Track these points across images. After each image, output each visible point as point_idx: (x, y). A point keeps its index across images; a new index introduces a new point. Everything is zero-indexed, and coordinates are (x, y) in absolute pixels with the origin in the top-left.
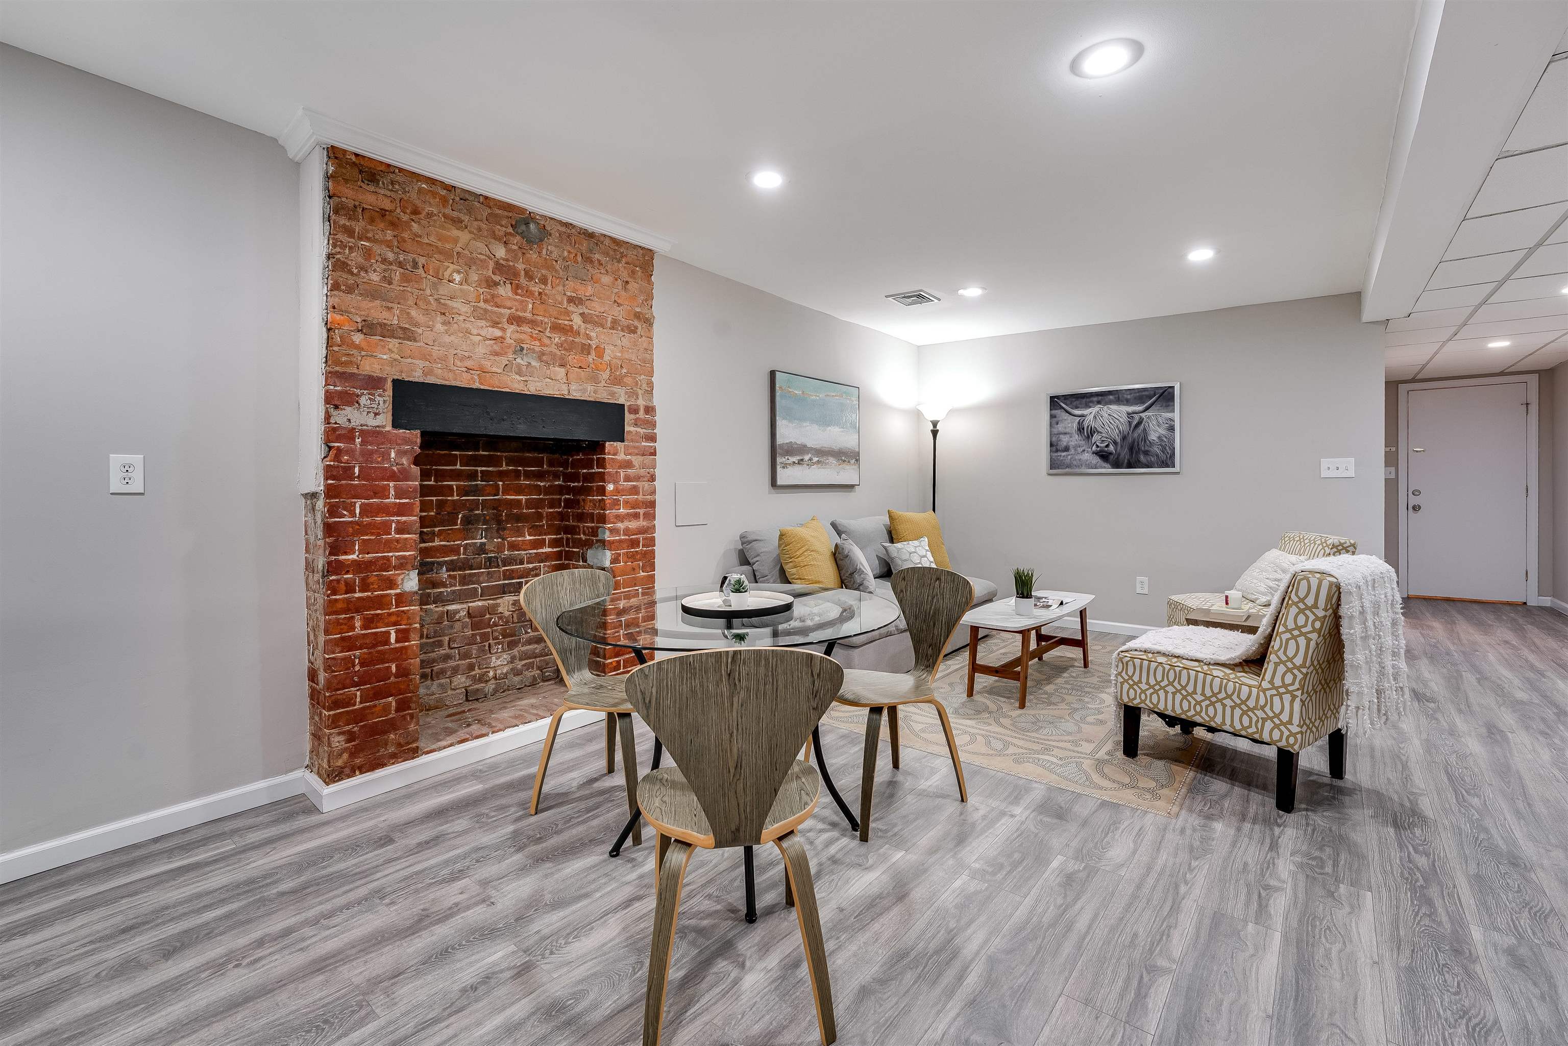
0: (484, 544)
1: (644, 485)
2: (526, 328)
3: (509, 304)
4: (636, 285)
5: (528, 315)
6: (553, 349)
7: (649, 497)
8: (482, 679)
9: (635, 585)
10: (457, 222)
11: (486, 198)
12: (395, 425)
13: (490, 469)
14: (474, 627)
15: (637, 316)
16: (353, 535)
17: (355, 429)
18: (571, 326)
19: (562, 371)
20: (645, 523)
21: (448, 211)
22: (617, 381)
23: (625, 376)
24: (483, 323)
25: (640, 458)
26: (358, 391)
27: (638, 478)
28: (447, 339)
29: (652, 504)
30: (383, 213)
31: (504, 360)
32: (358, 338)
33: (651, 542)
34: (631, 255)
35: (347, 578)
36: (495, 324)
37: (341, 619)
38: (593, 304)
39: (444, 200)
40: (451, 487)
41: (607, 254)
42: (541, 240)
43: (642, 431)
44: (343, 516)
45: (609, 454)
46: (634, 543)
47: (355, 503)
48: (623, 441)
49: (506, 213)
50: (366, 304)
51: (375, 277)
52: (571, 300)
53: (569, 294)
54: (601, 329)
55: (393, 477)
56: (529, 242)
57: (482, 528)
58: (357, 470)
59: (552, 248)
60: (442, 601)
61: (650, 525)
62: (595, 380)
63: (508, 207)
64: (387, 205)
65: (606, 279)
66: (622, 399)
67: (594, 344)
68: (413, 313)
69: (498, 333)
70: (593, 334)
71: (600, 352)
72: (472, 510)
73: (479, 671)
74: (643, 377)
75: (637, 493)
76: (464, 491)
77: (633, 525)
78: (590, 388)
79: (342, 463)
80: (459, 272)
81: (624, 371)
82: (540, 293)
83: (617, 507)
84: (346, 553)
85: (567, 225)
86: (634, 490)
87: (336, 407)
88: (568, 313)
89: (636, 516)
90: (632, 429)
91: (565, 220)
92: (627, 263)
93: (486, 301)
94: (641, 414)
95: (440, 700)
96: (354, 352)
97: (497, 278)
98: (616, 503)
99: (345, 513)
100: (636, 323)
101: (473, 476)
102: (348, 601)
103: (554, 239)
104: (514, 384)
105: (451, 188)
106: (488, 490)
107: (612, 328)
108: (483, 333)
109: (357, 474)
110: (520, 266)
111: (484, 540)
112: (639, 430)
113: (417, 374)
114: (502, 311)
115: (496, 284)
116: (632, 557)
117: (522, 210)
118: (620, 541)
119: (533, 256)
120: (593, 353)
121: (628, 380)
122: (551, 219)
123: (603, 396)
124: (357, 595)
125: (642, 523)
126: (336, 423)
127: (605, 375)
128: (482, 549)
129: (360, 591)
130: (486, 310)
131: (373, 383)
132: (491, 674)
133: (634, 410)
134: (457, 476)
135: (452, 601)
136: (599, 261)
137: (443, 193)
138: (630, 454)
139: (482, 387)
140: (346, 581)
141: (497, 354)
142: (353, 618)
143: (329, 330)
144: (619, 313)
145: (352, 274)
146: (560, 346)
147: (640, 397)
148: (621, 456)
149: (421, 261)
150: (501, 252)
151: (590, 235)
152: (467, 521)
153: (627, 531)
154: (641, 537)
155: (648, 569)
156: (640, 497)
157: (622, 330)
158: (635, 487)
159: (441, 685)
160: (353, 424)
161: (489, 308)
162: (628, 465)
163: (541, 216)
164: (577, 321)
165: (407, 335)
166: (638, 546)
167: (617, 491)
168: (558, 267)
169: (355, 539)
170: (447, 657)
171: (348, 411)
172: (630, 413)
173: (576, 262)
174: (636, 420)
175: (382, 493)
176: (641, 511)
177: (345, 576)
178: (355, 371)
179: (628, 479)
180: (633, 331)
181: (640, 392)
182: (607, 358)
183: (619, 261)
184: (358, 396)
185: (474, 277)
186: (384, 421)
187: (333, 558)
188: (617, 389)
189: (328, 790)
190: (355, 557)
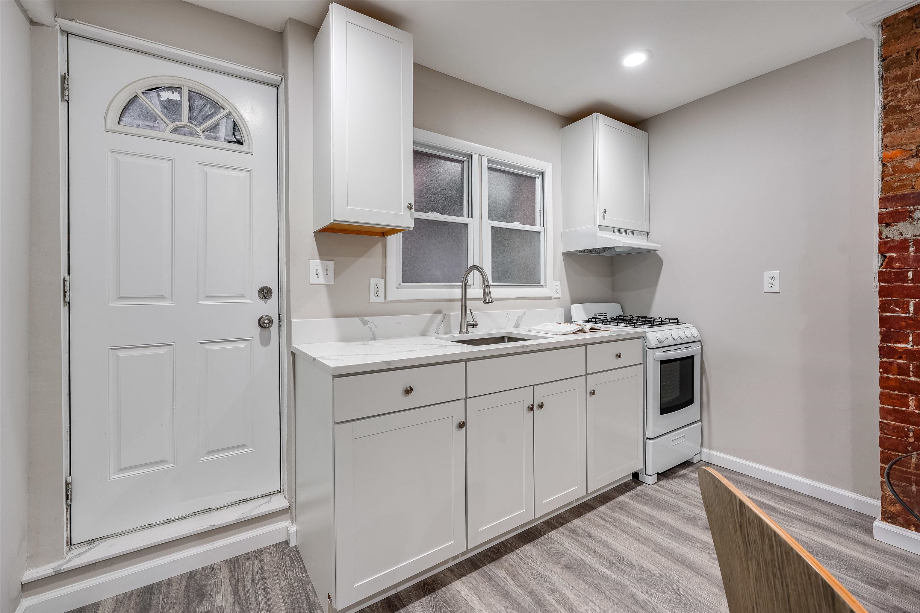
16: (906, 328)
17: (908, 240)
26: (912, 208)
32: (912, 163)
35: (900, 363)
37: (893, 394)
44: (896, 312)
47: (908, 302)
58: (910, 274)
79: (893, 269)
84: (898, 342)
87: (888, 225)
96: (909, 176)
99: (897, 309)
102: (901, 381)
109: (911, 277)
124: (911, 379)
126: (887, 238)
129: (914, 376)
140: (899, 365)
142: (907, 397)
143: (884, 165)
160: (905, 236)
169: (909, 331)
171: (900, 226)
177: (898, 361)
178: (908, 191)
184: (911, 212)
187: (885, 344)
189: (878, 524)
190: (909, 346)
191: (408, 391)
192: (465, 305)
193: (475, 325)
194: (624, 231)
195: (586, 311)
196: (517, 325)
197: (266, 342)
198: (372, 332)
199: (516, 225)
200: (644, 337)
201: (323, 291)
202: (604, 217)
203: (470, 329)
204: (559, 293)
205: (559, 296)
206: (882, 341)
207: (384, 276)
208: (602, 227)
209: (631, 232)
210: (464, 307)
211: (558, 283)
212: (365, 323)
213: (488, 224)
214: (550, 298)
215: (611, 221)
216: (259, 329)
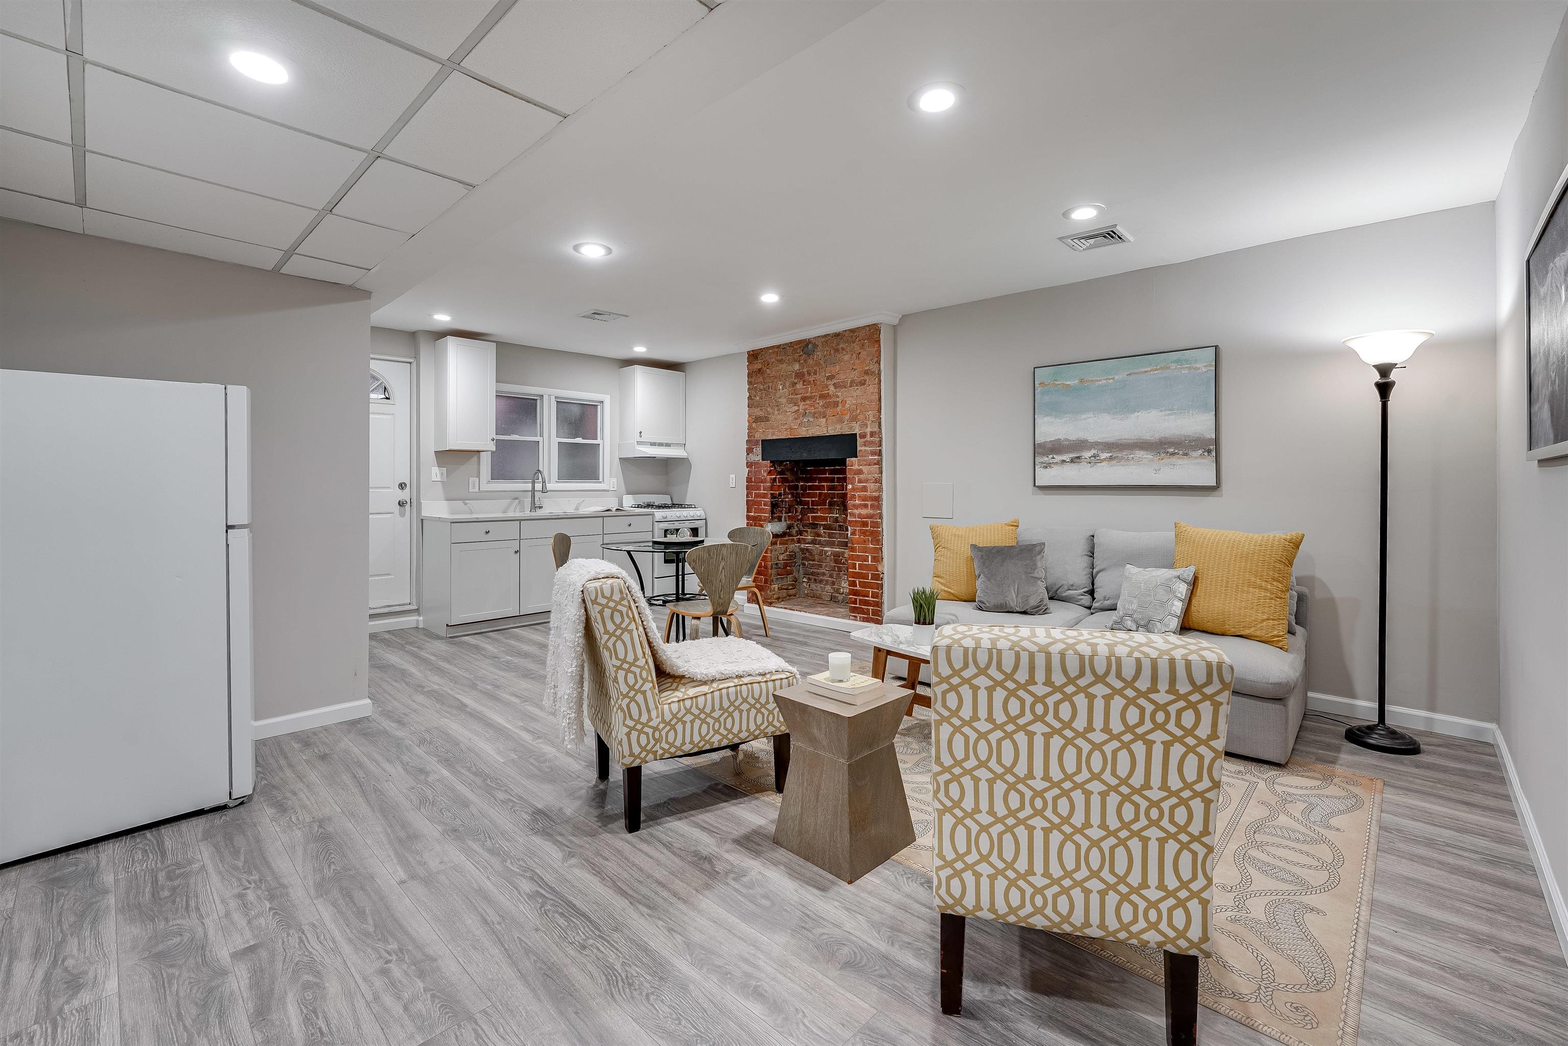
0: (837, 517)
1: (871, 486)
2: (808, 402)
3: (800, 392)
4: (865, 353)
5: (809, 394)
6: (820, 409)
7: (874, 494)
8: (837, 591)
9: (866, 552)
10: (781, 361)
11: (791, 343)
12: (763, 460)
13: (841, 476)
14: (836, 561)
15: (866, 373)
16: (752, 505)
17: (753, 462)
18: (828, 393)
19: (824, 420)
20: (871, 512)
21: (779, 358)
22: (854, 419)
23: (859, 415)
24: (791, 405)
25: (868, 467)
26: (754, 447)
27: (866, 481)
28: (779, 417)
29: (878, 499)
30: (760, 370)
31: (799, 421)
32: (754, 425)
33: (877, 525)
34: (862, 334)
36: (796, 404)
38: (840, 375)
39: (777, 353)
40: (823, 486)
41: (847, 341)
42: (814, 351)
43: (869, 449)
44: (750, 498)
45: (848, 466)
46: (865, 524)
48: (856, 457)
49: (799, 346)
50: (756, 410)
51: (758, 398)
52: (828, 378)
53: (827, 375)
54: (844, 389)
55: (762, 482)
56: (809, 355)
57: (837, 509)
58: (754, 479)
59: (819, 354)
60: (821, 545)
61: (875, 513)
62: (841, 421)
63: (799, 342)
64: (760, 366)
65: (846, 357)
66: (857, 431)
67: (840, 400)
68: (768, 409)
69: (796, 408)
70: (840, 394)
71: (844, 402)
72: (832, 498)
73: (837, 587)
74: (870, 412)
75: (866, 491)
76: (830, 488)
77: (864, 512)
78: (839, 427)
79: (750, 476)
80: (781, 385)
81: (858, 411)
82: (814, 380)
83: (854, 500)
85: (825, 336)
86: (864, 489)
88: (827, 386)
89: (866, 506)
90: (863, 448)
91: (824, 334)
92: (859, 341)
93: (792, 394)
94: (868, 438)
95: (820, 595)
96: (753, 431)
97: (796, 381)
98: (853, 497)
99: (752, 494)
100: (866, 377)
101: (832, 480)
103: (820, 348)
104: (803, 432)
105: (779, 347)
106: (839, 488)
107: (851, 386)
108: (791, 410)
109: (753, 481)
110: (805, 370)
111: (838, 515)
112: (867, 448)
113: (769, 436)
114: (798, 396)
115: (796, 383)
116: (864, 533)
117: (804, 340)
118: (856, 521)
119: (810, 361)
120: (840, 405)
121: (861, 417)
122: (818, 337)
123: (846, 431)
125: (869, 511)
127: (847, 417)
128: (836, 520)
130: (792, 399)
131: (756, 443)
132: (842, 590)
133: (863, 436)
134: (826, 480)
135: (825, 546)
136: (843, 349)
137: (776, 350)
138: (861, 465)
139: (791, 437)
141: (796, 419)
144: (854, 375)
145: (752, 399)
146: (823, 406)
147: (869, 426)
148: (856, 467)
149: (770, 384)
150: (797, 367)
151: (837, 335)
152: (831, 504)
153: (860, 516)
154: (869, 520)
155: (874, 543)
156: (868, 494)
157: (857, 385)
158: (864, 486)
159: (821, 587)
160: (752, 460)
161: (793, 397)
162: (860, 472)
163: (813, 338)
164: (832, 388)
165: (767, 419)
166: (867, 526)
167: (853, 489)
168: (822, 362)
169: (753, 507)
170: (824, 574)
171: (751, 455)
172: (861, 438)
173: (830, 355)
174: (865, 442)
175: (759, 489)
176: (869, 503)
178: (753, 438)
179: (860, 481)
180: (863, 383)
181: (869, 423)
182: (847, 406)
183: (854, 342)
184: (753, 449)
185: (788, 384)
186: (760, 457)
188: (854, 424)
189: (747, 605)
190: (752, 514)
191: (487, 532)
192: (534, 494)
193: (540, 507)
194: (660, 445)
195: (634, 499)
196: (577, 509)
197: (402, 515)
198: (470, 509)
199: (579, 440)
200: (653, 515)
201: (440, 485)
202: (641, 436)
203: (538, 510)
204: (616, 486)
205: (614, 489)
206: (747, 512)
207: (478, 476)
208: (639, 443)
209: (668, 445)
210: (533, 497)
211: (614, 480)
212: (466, 504)
213: (555, 440)
214: (608, 491)
215: (646, 438)
216: (398, 507)
